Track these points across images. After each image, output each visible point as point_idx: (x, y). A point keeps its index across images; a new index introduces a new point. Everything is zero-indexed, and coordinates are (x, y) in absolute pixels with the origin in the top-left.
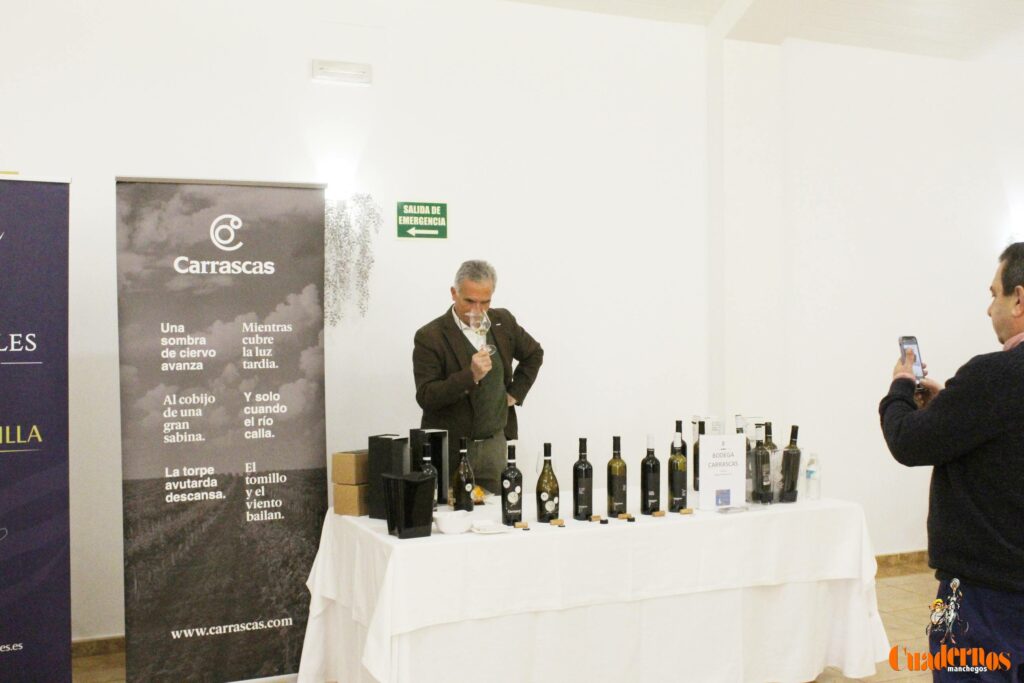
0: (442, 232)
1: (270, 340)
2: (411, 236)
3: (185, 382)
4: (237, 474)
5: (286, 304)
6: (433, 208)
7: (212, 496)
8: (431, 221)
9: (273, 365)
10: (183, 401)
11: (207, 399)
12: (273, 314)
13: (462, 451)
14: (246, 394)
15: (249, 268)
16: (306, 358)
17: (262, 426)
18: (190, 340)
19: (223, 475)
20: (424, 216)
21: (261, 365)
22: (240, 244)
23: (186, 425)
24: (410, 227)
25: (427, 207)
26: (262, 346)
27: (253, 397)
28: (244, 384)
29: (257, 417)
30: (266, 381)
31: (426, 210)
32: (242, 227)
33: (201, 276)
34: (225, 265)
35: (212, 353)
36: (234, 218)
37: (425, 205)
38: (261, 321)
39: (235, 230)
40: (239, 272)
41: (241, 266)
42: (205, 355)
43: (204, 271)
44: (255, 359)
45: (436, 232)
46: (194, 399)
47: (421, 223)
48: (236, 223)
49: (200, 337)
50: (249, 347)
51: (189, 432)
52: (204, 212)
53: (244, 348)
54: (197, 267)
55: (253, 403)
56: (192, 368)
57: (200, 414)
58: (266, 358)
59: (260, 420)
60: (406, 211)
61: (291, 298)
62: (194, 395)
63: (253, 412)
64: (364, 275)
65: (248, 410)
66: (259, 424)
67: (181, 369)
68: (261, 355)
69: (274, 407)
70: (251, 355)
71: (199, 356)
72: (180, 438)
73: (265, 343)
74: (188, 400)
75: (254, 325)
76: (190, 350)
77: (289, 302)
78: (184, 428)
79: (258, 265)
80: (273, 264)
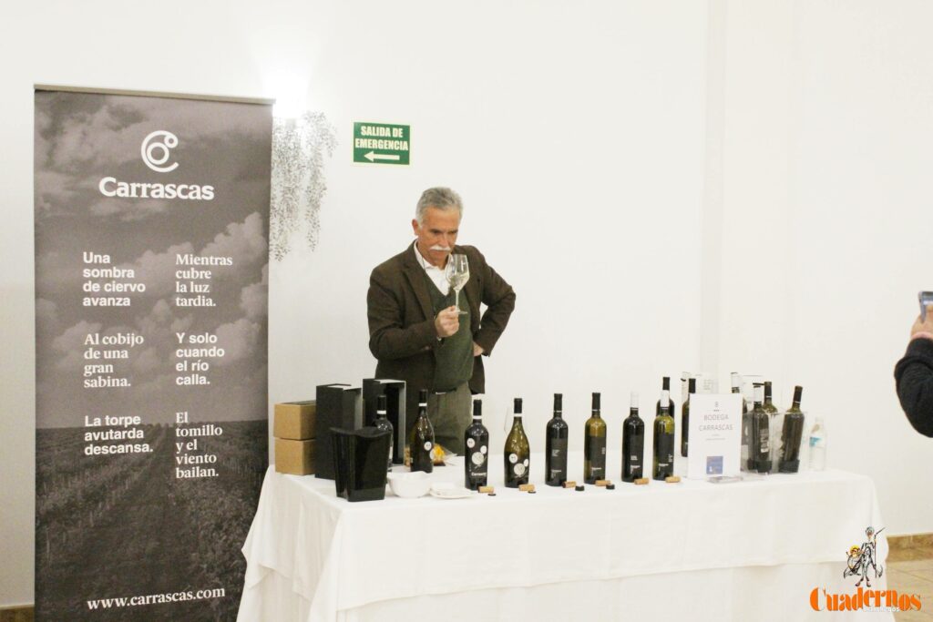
0: (404, 158)
1: (207, 275)
2: (368, 161)
3: (109, 319)
4: (167, 425)
5: (227, 234)
6: (394, 129)
7: (138, 449)
8: (392, 145)
9: (210, 303)
10: (107, 341)
11: (134, 339)
12: (211, 245)
13: (421, 405)
14: (178, 334)
15: (185, 192)
16: (248, 295)
17: (196, 372)
18: (116, 272)
19: (151, 425)
20: (384, 138)
21: (197, 303)
22: (176, 165)
23: (110, 368)
24: (368, 151)
25: (388, 129)
26: (198, 282)
27: (186, 338)
28: (178, 323)
29: (191, 360)
30: (202, 321)
31: (386, 132)
32: (178, 146)
33: (130, 200)
34: (158, 188)
35: (141, 288)
36: (169, 135)
37: (385, 126)
38: (197, 253)
39: (169, 149)
40: (174, 196)
41: (175, 190)
42: (133, 290)
43: (134, 195)
44: (188, 295)
45: (397, 158)
46: (119, 339)
47: (381, 147)
48: (171, 141)
49: (128, 269)
50: (183, 281)
51: (114, 376)
52: (134, 127)
53: (178, 283)
54: (125, 190)
55: (186, 345)
56: (118, 304)
57: (127, 357)
58: (201, 294)
59: (193, 365)
60: (363, 133)
61: (232, 227)
62: (119, 335)
63: (186, 356)
64: (314, 204)
65: (180, 353)
66: (193, 369)
67: (105, 304)
68: (196, 291)
69: (211, 350)
70: (185, 291)
71: (126, 290)
72: (102, 383)
73: (201, 277)
74: (113, 340)
75: (189, 257)
76: (116, 284)
77: (230, 232)
78: (107, 371)
79: (195, 189)
80: (212, 188)
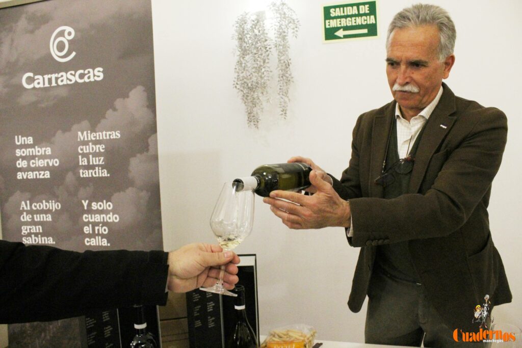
1: (101, 148)
2: (339, 38)
3: (36, 189)
5: (115, 110)
6: (361, 7)
8: (359, 21)
9: (105, 174)
10: (35, 206)
11: (54, 206)
12: (103, 121)
14: (83, 201)
16: (136, 166)
17: (98, 234)
18: (38, 151)
20: (352, 16)
21: (95, 174)
22: (74, 54)
23: (39, 229)
24: (338, 29)
25: (355, 8)
26: (96, 155)
27: (89, 205)
28: (82, 192)
29: (95, 224)
30: (100, 190)
31: (353, 11)
32: (76, 36)
33: (45, 89)
34: (62, 76)
35: (55, 162)
36: (68, 29)
38: (93, 130)
39: (68, 41)
40: (73, 81)
41: (74, 75)
42: (51, 165)
43: (47, 85)
44: (89, 167)
45: (365, 31)
46: (44, 205)
47: (349, 24)
48: (69, 32)
49: (46, 147)
50: (85, 155)
51: (43, 235)
52: (44, 28)
53: (80, 157)
54: (41, 82)
55: (90, 211)
56: (41, 177)
57: (50, 220)
58: (98, 166)
59: (97, 228)
60: (332, 15)
61: (118, 103)
62: (44, 201)
63: (91, 220)
64: (286, 77)
65: (86, 218)
66: (96, 232)
67: (32, 177)
68: (95, 163)
69: (108, 216)
70: (86, 164)
71: (46, 165)
72: (35, 240)
73: (97, 151)
74: (40, 206)
75: (87, 133)
76: (39, 160)
77: (117, 107)
78: (38, 231)
79: (89, 72)
80: (101, 69)
